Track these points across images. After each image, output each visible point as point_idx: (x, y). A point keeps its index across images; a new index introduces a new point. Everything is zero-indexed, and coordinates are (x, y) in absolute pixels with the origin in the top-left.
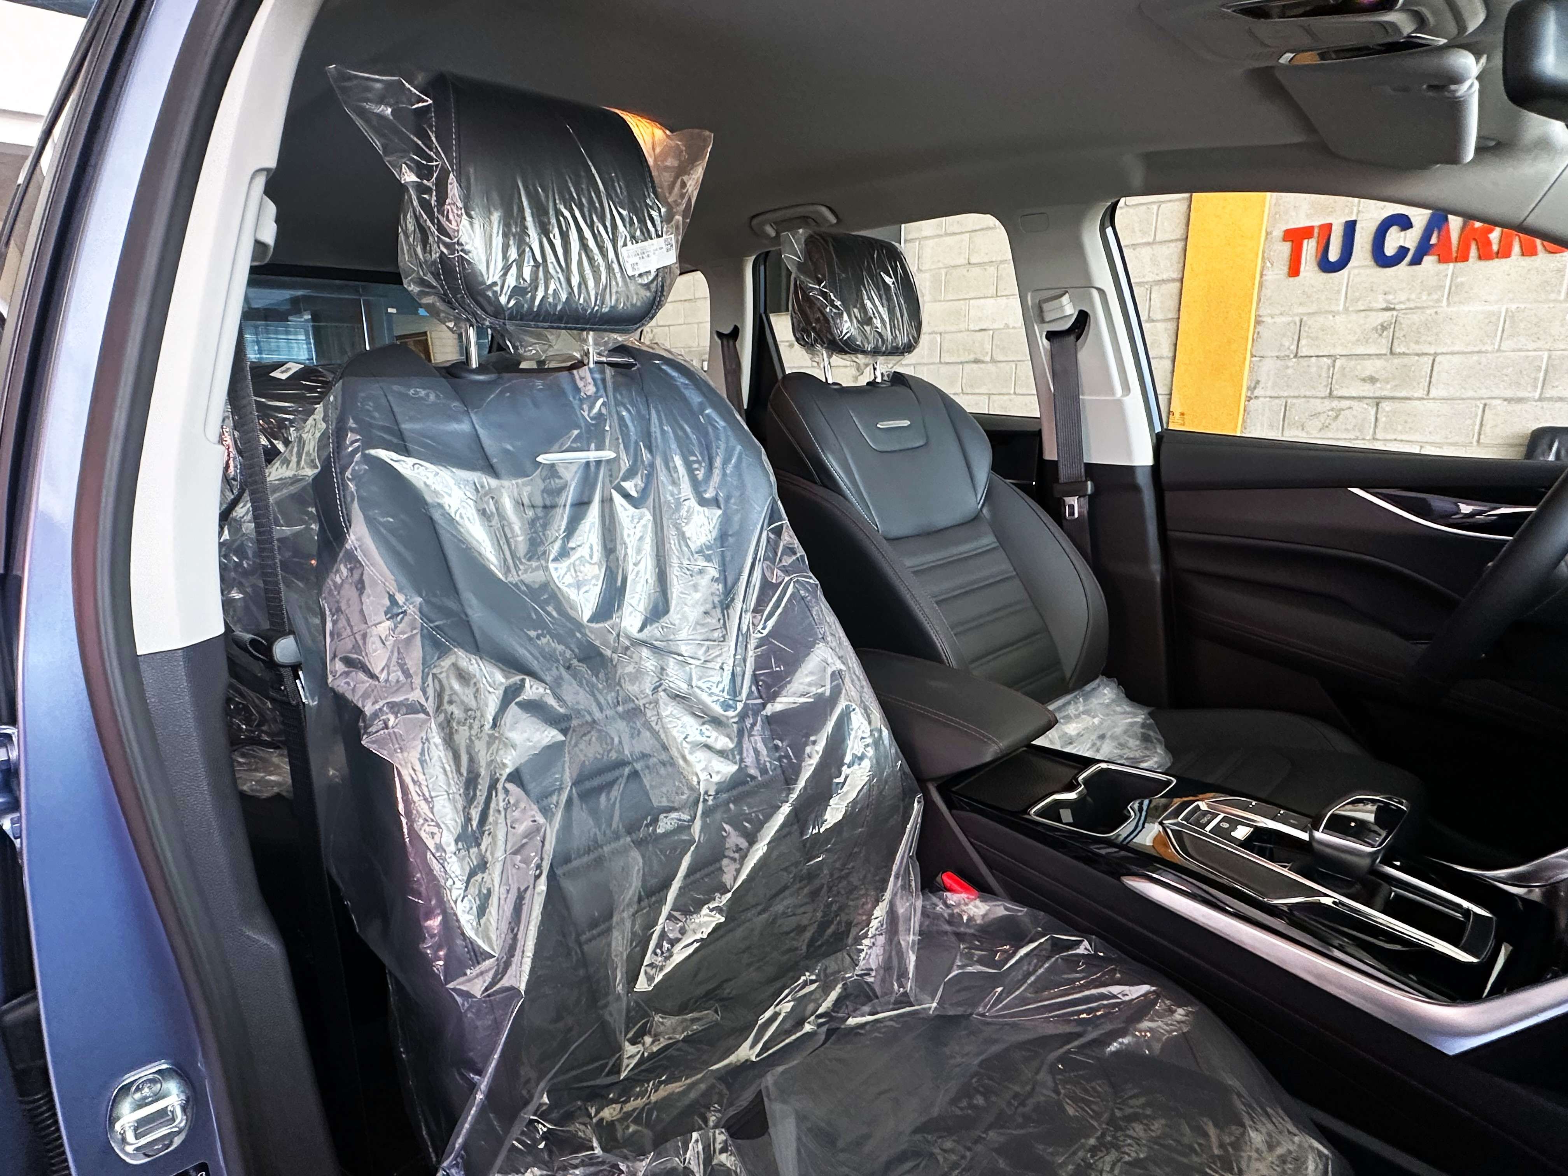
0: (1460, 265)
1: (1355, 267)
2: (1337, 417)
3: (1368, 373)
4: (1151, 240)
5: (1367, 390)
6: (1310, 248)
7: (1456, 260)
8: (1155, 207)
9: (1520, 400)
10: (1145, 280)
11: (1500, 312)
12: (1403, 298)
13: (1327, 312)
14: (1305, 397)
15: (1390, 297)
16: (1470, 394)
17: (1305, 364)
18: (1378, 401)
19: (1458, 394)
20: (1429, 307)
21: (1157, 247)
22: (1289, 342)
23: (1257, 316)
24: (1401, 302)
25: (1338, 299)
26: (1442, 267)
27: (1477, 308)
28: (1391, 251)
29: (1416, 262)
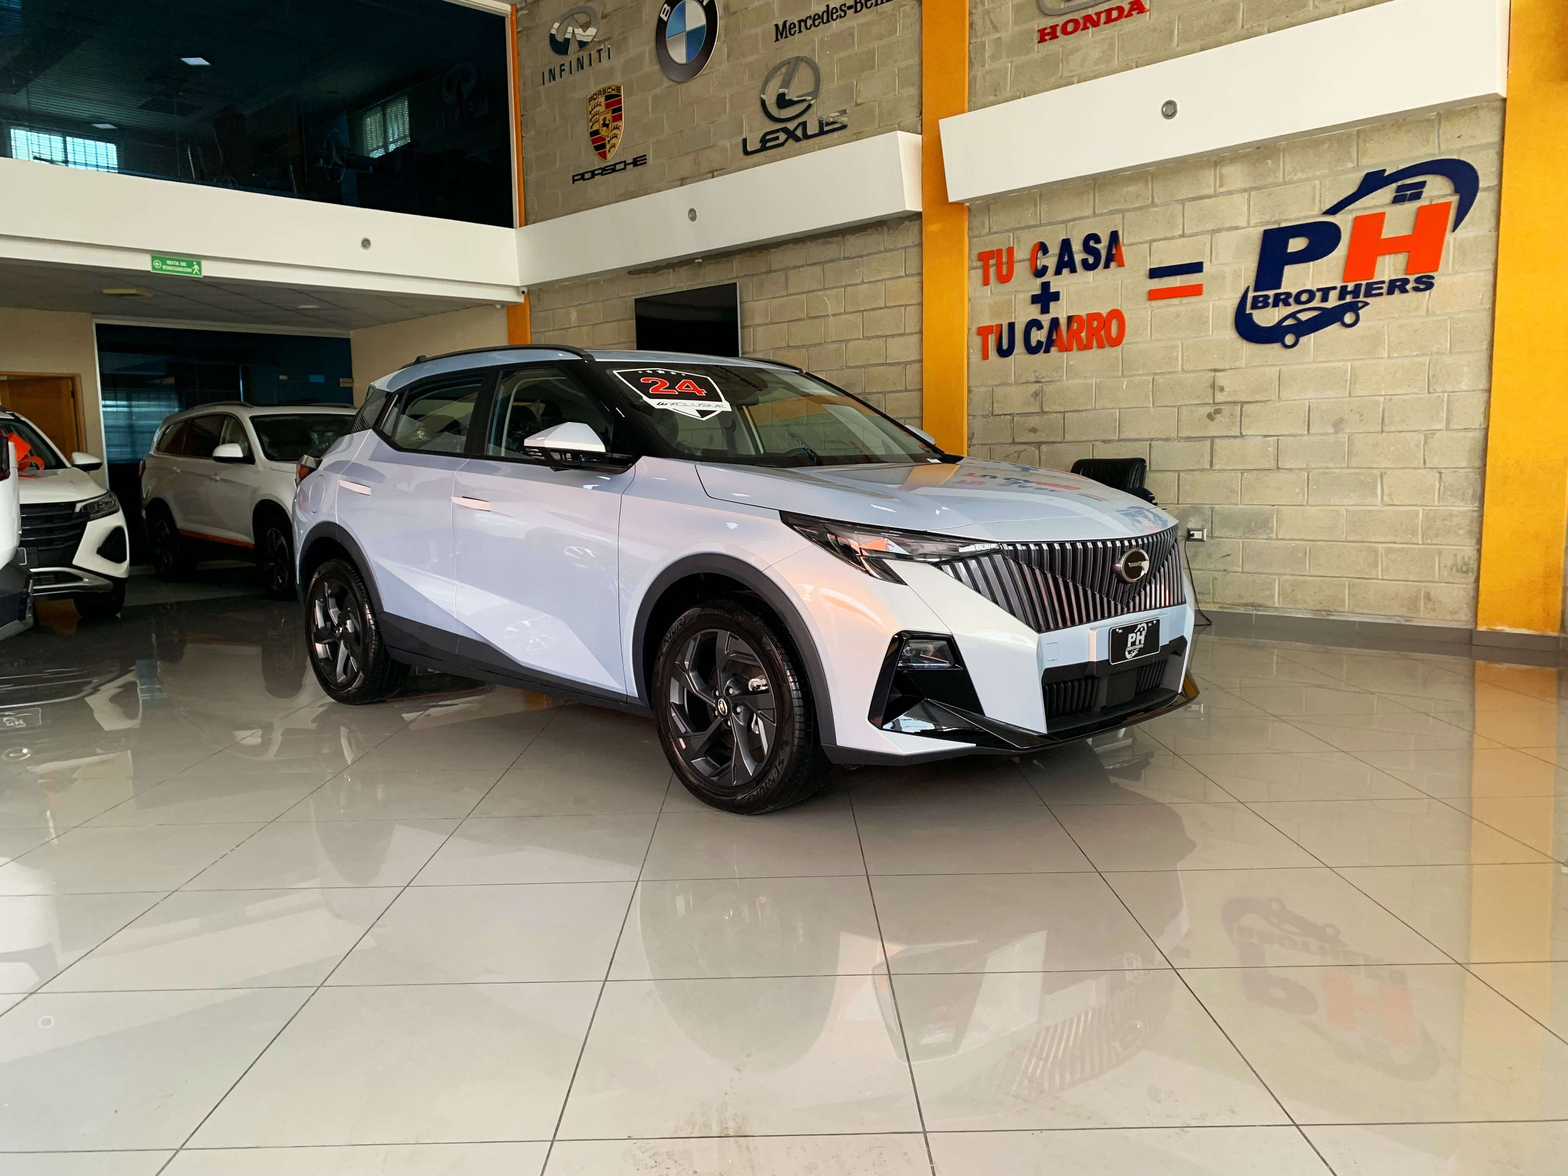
0: (1069, 353)
1: (1016, 354)
2: (1019, 457)
3: (1032, 425)
4: (902, 332)
5: (1032, 437)
6: (992, 339)
7: (1066, 351)
8: (903, 309)
9: (1109, 441)
10: (902, 361)
11: (1092, 384)
12: (1044, 375)
13: (1006, 384)
14: (999, 444)
15: (1037, 374)
16: (1085, 438)
17: (998, 420)
18: (1039, 444)
19: (1079, 439)
20: (1058, 381)
21: (906, 337)
22: (988, 406)
23: (969, 387)
24: (1043, 377)
25: (1011, 376)
26: (1060, 354)
27: (1081, 381)
28: (1034, 343)
29: (1047, 351)
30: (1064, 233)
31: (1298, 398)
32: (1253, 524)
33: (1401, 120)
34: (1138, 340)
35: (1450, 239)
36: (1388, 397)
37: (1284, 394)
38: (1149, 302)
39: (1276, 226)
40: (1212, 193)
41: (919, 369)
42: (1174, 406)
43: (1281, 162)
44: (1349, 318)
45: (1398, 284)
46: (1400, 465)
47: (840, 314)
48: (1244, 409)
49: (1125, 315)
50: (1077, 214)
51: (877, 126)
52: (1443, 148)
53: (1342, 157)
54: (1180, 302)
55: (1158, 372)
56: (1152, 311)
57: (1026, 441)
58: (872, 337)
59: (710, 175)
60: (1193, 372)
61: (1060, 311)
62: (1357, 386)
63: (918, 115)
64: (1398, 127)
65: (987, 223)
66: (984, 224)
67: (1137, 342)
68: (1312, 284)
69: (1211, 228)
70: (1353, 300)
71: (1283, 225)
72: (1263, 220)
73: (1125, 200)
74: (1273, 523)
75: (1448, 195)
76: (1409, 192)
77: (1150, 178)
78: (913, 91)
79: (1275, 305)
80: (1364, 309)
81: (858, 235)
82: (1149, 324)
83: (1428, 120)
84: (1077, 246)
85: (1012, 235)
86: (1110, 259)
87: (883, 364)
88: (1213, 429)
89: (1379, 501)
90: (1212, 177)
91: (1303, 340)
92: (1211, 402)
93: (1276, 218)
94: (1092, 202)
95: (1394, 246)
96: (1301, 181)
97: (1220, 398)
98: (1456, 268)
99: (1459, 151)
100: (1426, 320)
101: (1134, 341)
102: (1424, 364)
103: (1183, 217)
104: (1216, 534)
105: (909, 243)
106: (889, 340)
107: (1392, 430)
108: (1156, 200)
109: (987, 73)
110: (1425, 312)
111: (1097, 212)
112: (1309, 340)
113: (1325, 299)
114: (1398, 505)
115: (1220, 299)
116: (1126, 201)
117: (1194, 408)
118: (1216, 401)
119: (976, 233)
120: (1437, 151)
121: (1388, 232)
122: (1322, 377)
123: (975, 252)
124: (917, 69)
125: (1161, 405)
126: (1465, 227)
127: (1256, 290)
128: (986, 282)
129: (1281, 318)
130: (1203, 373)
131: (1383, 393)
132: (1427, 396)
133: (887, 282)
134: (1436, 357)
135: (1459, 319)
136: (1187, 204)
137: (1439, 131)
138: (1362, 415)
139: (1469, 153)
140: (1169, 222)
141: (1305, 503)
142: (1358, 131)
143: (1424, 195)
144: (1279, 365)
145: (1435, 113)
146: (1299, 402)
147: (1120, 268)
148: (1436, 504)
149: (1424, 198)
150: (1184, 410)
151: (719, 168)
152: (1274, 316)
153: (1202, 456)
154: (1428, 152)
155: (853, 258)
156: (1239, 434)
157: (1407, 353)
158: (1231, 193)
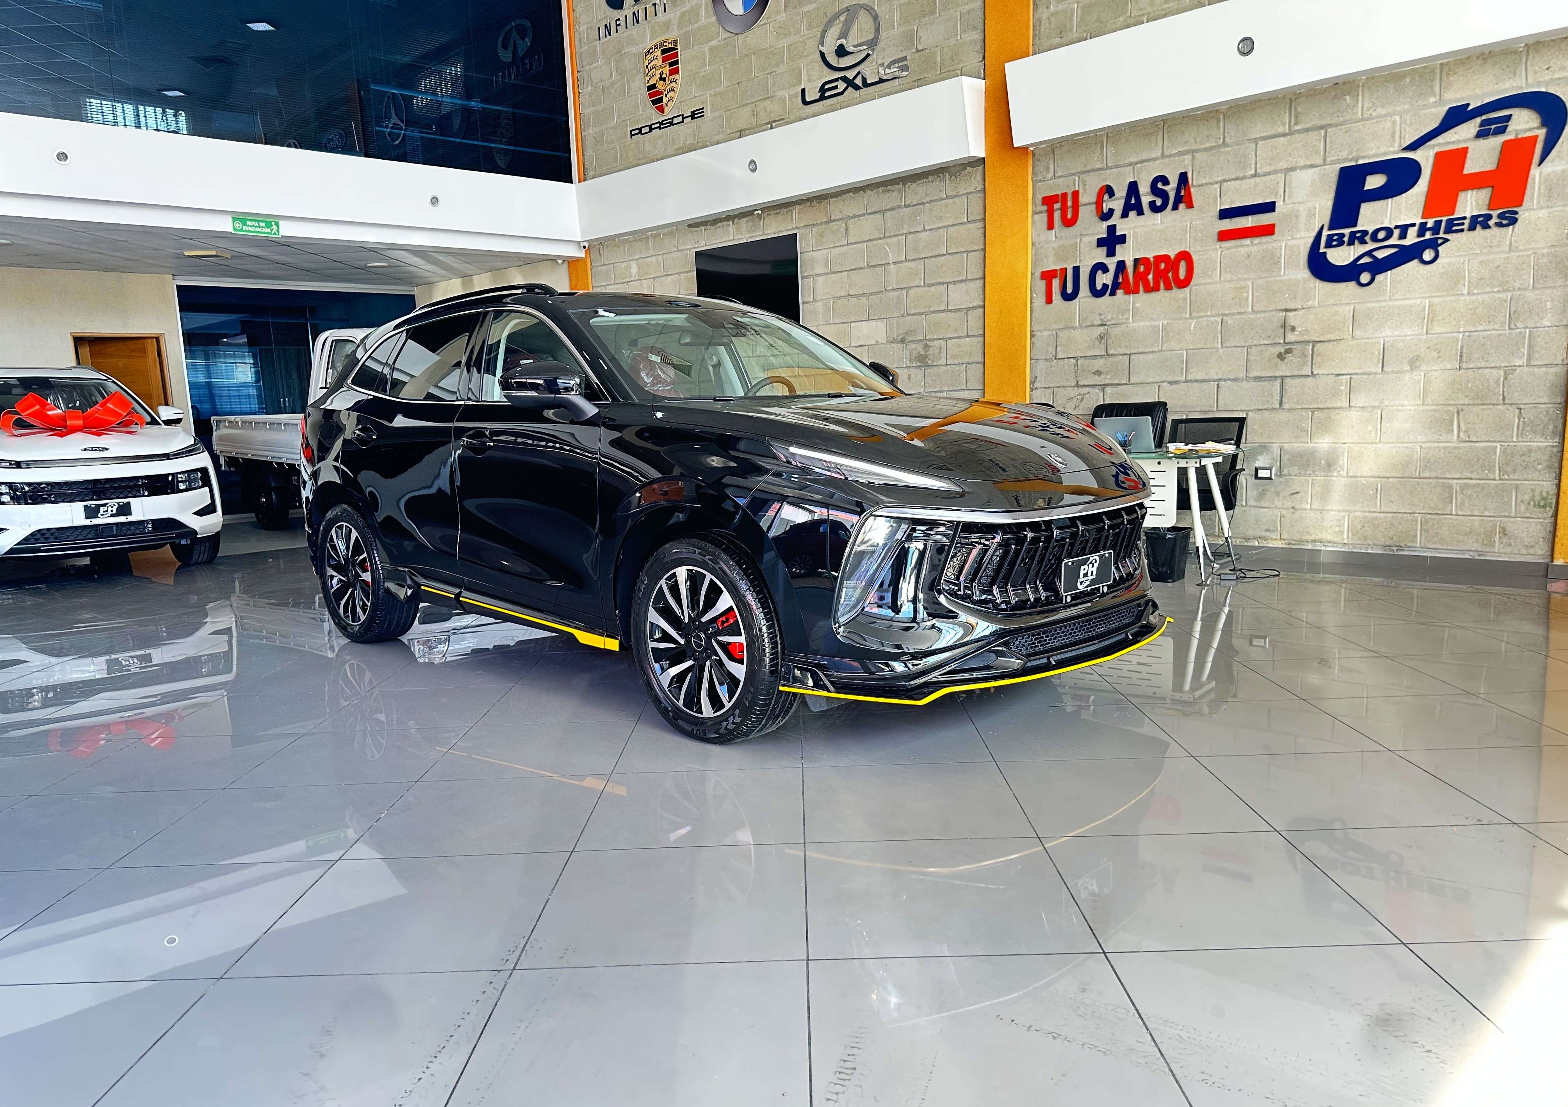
0: (1136, 295)
1: (1081, 298)
2: (1082, 399)
3: (1097, 368)
4: (964, 278)
5: (1097, 380)
6: (1056, 283)
7: (1134, 293)
8: (965, 255)
9: (1176, 382)
10: (963, 307)
11: (1159, 326)
12: (1110, 318)
13: (1070, 328)
14: (1063, 387)
15: (1103, 317)
16: (1151, 380)
17: (1062, 363)
18: (1103, 387)
19: (1144, 381)
20: (1123, 323)
21: (968, 283)
22: (1051, 349)
23: (1032, 331)
24: (1109, 320)
25: (1075, 319)
26: (1127, 297)
27: (1148, 323)
28: (1099, 287)
29: (1113, 294)
30: (1132, 175)
31: (1373, 336)
32: (1323, 462)
33: (1487, 52)
34: (1206, 281)
35: (1535, 172)
36: (1467, 334)
37: (1358, 333)
38: (1219, 243)
39: (1353, 164)
40: (1287, 131)
41: (982, 315)
42: (1243, 347)
43: (1360, 97)
44: (1428, 255)
45: (1480, 219)
46: (1479, 402)
47: (901, 262)
48: (1316, 348)
49: (1193, 256)
50: (1144, 156)
51: (939, 73)
52: (1530, 80)
53: (1424, 92)
54: (1252, 242)
55: (1227, 312)
56: (1222, 252)
57: (1090, 384)
58: (933, 285)
59: (769, 126)
60: (1265, 311)
61: (1126, 254)
62: (1435, 323)
63: (981, 59)
64: (1484, 59)
65: (1051, 167)
66: (1048, 168)
67: (1206, 284)
68: (1390, 221)
69: (1284, 167)
70: (1432, 237)
71: (1361, 162)
72: (1340, 157)
73: (1195, 139)
74: (1343, 460)
75: (1534, 128)
76: (1493, 127)
77: (1221, 117)
78: (977, 36)
79: (1351, 243)
80: (1444, 245)
81: (919, 182)
82: (1219, 264)
83: (1515, 52)
84: (1144, 189)
85: (1077, 179)
86: (1178, 200)
87: (943, 311)
88: (1283, 369)
89: (1455, 437)
90: (1287, 114)
91: (1379, 278)
92: (1282, 341)
93: (1355, 154)
94: (1160, 143)
95: (1477, 181)
96: (1377, 117)
97: (1291, 337)
98: (1541, 203)
99: (1547, 84)
100: (1509, 255)
101: (1203, 282)
102: (1506, 301)
103: (1256, 157)
104: (1286, 472)
105: (971, 189)
106: (951, 286)
107: (1471, 366)
108: (1227, 139)
109: (1052, 15)
110: (1508, 247)
111: (1165, 154)
112: (1385, 278)
113: (1403, 236)
114: (1475, 442)
115: (1293, 239)
116: (1196, 142)
117: (1263, 347)
118: (1287, 341)
119: (1040, 178)
120: (1524, 85)
121: (1471, 167)
122: (1399, 314)
123: (1040, 197)
124: (980, 13)
125: (1230, 345)
126: (1552, 161)
127: (1330, 229)
128: (1051, 226)
129: (1356, 256)
130: (1274, 313)
131: (1462, 330)
132: (1507, 332)
133: (950, 229)
134: (1518, 293)
135: (1543, 255)
136: (1261, 143)
137: (1526, 62)
138: (1439, 352)
139: (1558, 84)
140: (1240, 162)
141: (1378, 441)
142: (1441, 65)
143: (1507, 130)
144: (1354, 303)
145: (1523, 45)
146: (1373, 340)
147: (1189, 210)
148: (1515, 440)
149: (1510, 132)
150: (1254, 350)
151: (777, 119)
152: (1349, 254)
153: (1272, 396)
154: (1515, 85)
155: (914, 206)
156: (1310, 374)
157: (1488, 289)
158: (1307, 130)
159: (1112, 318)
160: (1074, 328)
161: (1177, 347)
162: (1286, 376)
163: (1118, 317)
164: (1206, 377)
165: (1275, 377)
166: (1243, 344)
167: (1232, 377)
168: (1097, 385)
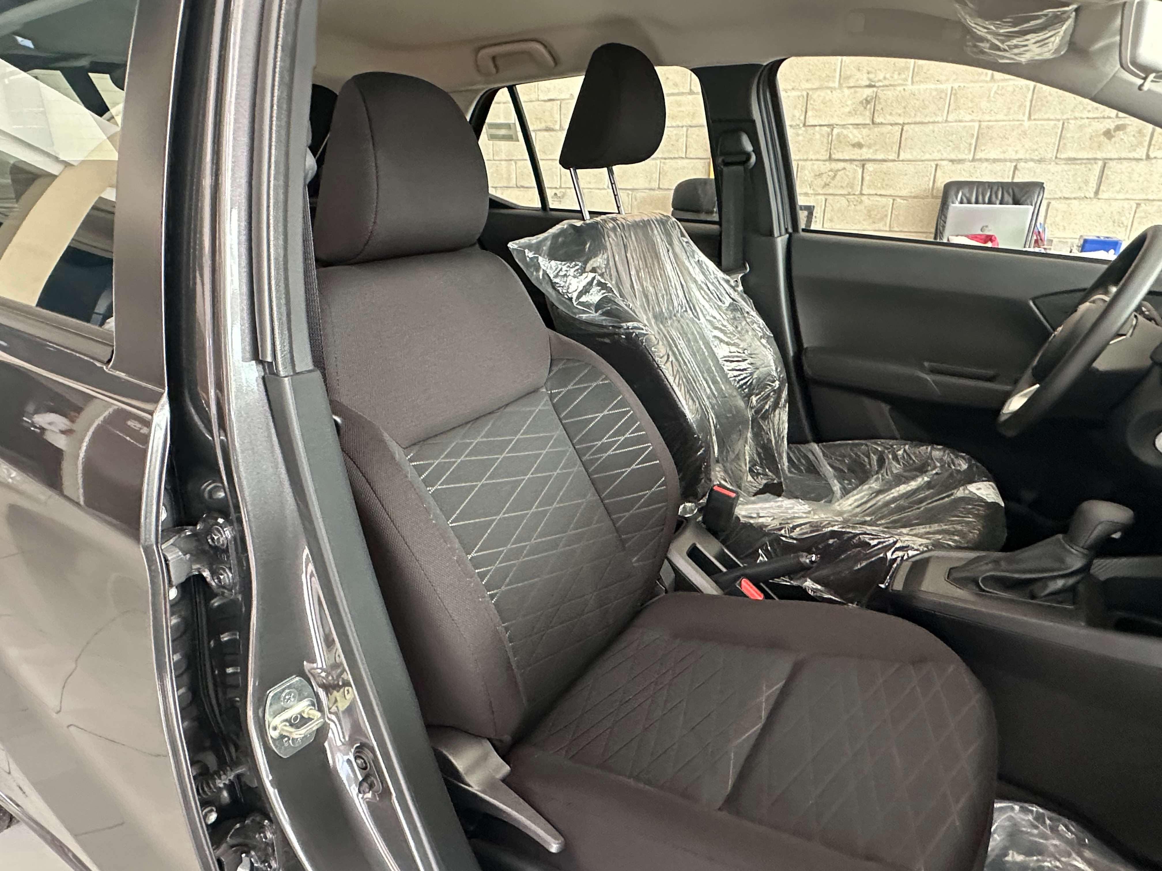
159: (885, 78)
160: (832, 89)
161: (968, 118)
162: (1111, 159)
163: (892, 77)
164: (1002, 156)
165: (1095, 159)
166: (1058, 117)
167: (1036, 158)
168: (854, 160)
